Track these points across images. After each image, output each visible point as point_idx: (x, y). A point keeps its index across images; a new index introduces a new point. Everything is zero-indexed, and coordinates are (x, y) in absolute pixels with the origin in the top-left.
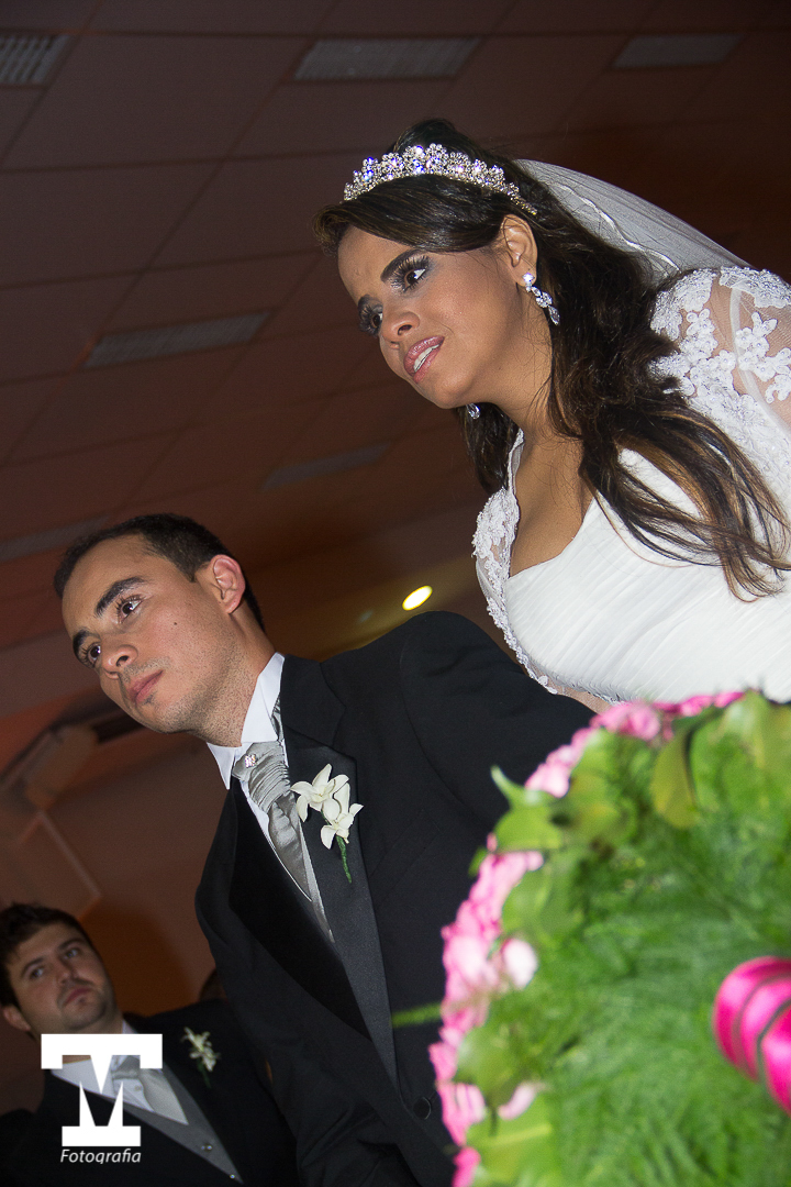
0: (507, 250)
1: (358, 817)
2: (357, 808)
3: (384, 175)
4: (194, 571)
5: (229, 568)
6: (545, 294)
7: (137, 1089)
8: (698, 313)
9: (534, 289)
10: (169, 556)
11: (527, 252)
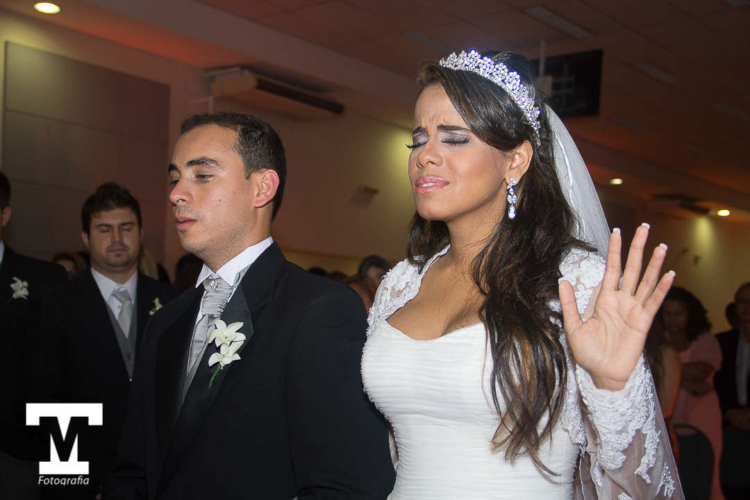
0: (513, 159)
1: (235, 362)
2: (238, 357)
3: (478, 67)
4: (252, 172)
5: (273, 180)
6: (515, 196)
7: (119, 307)
8: (586, 289)
9: (511, 190)
10: (244, 157)
11: (522, 166)
